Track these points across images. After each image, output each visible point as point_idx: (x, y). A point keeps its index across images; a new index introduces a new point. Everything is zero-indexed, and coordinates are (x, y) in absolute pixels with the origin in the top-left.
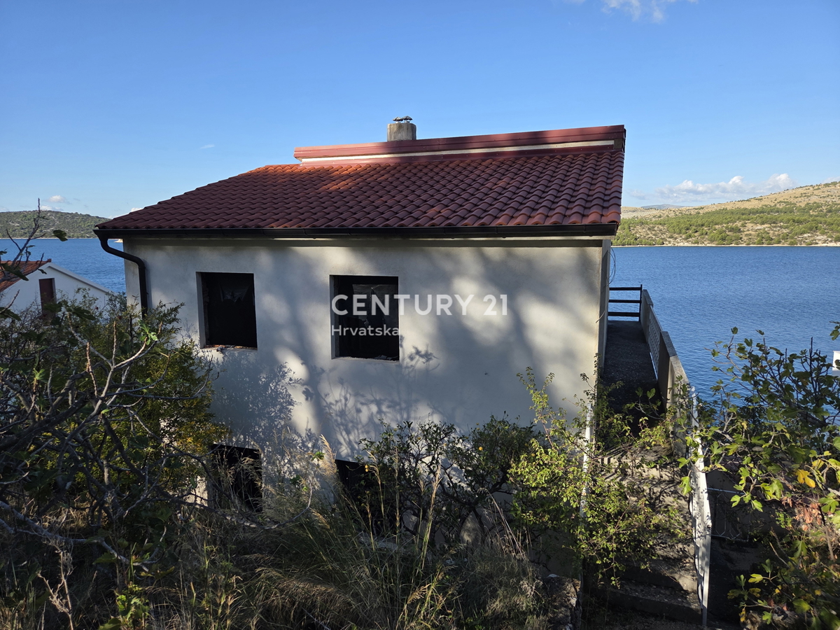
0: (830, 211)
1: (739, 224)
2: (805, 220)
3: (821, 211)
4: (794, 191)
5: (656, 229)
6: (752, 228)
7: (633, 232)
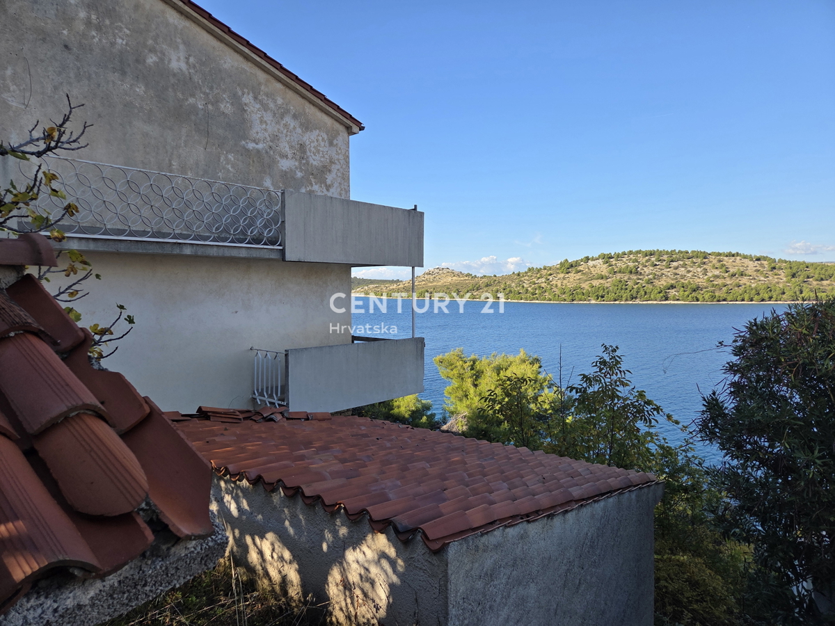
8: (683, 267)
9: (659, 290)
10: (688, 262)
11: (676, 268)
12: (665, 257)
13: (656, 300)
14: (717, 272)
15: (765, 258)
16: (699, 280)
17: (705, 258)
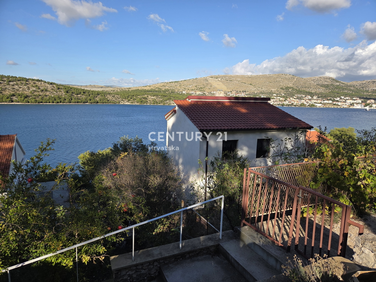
0: (172, 92)
1: (146, 96)
2: (167, 95)
3: (169, 92)
4: (160, 84)
5: (115, 96)
6: (151, 98)
7: (106, 98)
8: (16, 85)
9: (7, 97)
10: (19, 82)
11: (13, 85)
12: (5, 79)
13: (6, 102)
14: (34, 89)
15: (54, 84)
16: (26, 92)
17: (27, 81)
